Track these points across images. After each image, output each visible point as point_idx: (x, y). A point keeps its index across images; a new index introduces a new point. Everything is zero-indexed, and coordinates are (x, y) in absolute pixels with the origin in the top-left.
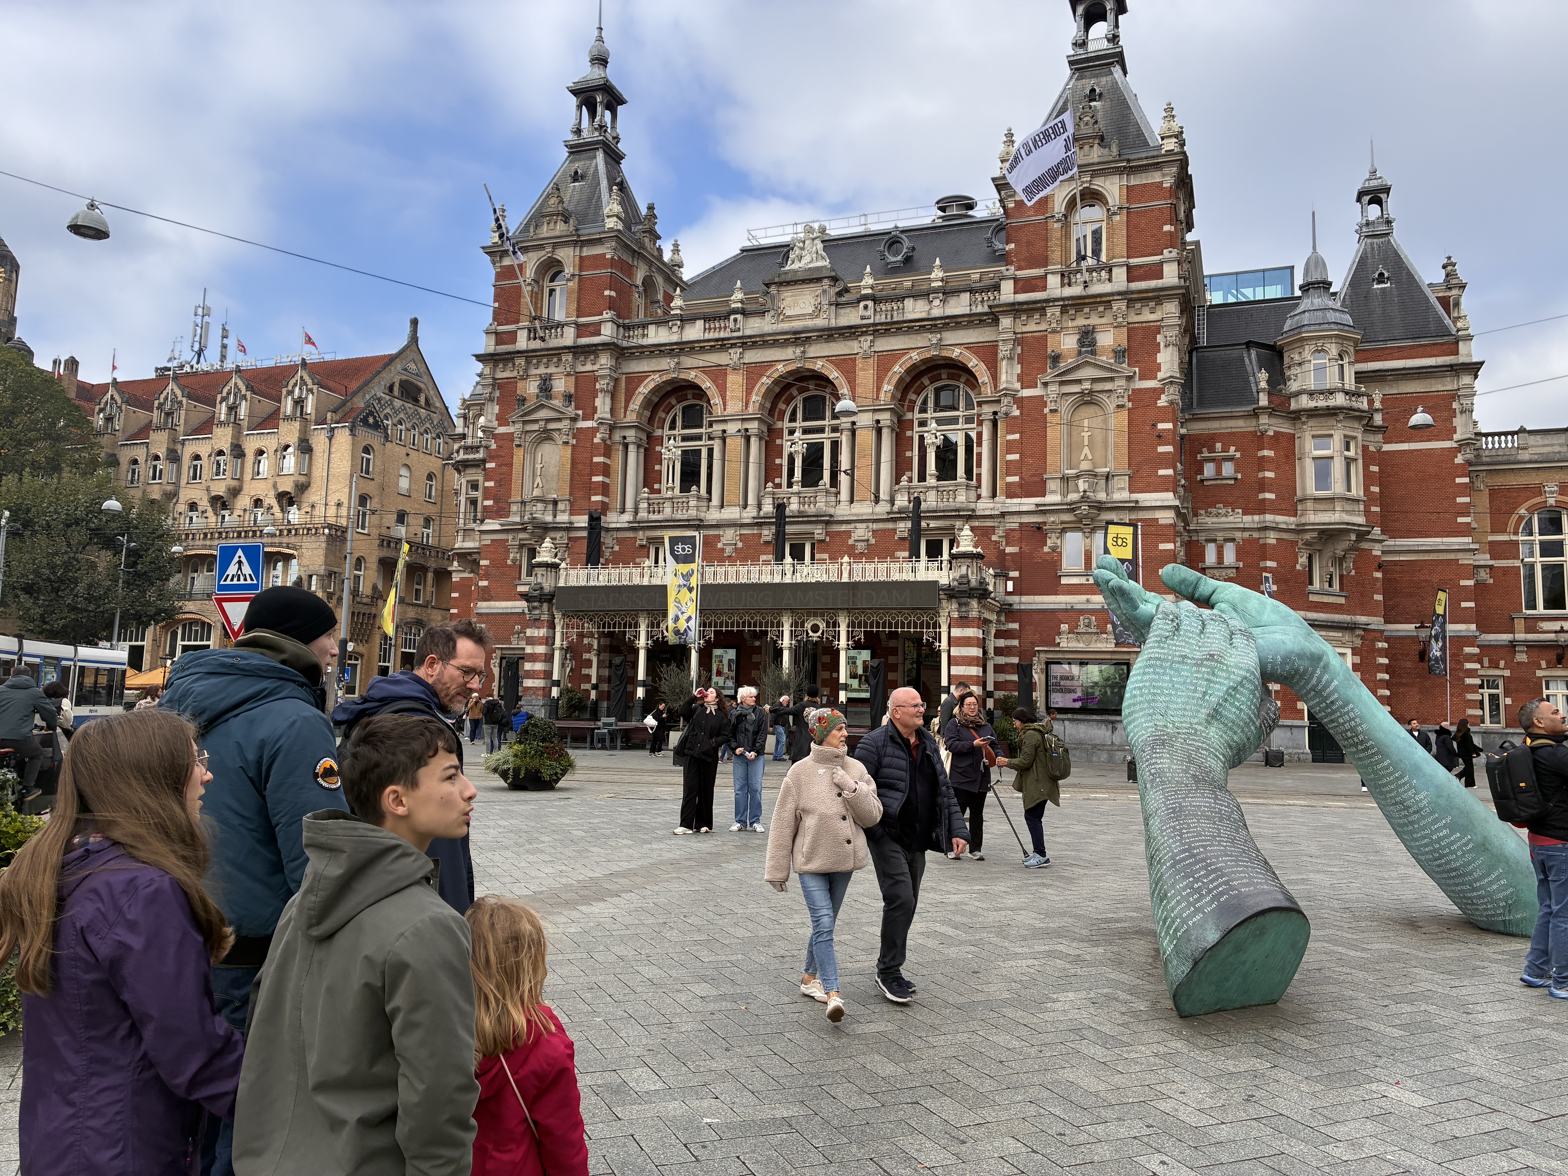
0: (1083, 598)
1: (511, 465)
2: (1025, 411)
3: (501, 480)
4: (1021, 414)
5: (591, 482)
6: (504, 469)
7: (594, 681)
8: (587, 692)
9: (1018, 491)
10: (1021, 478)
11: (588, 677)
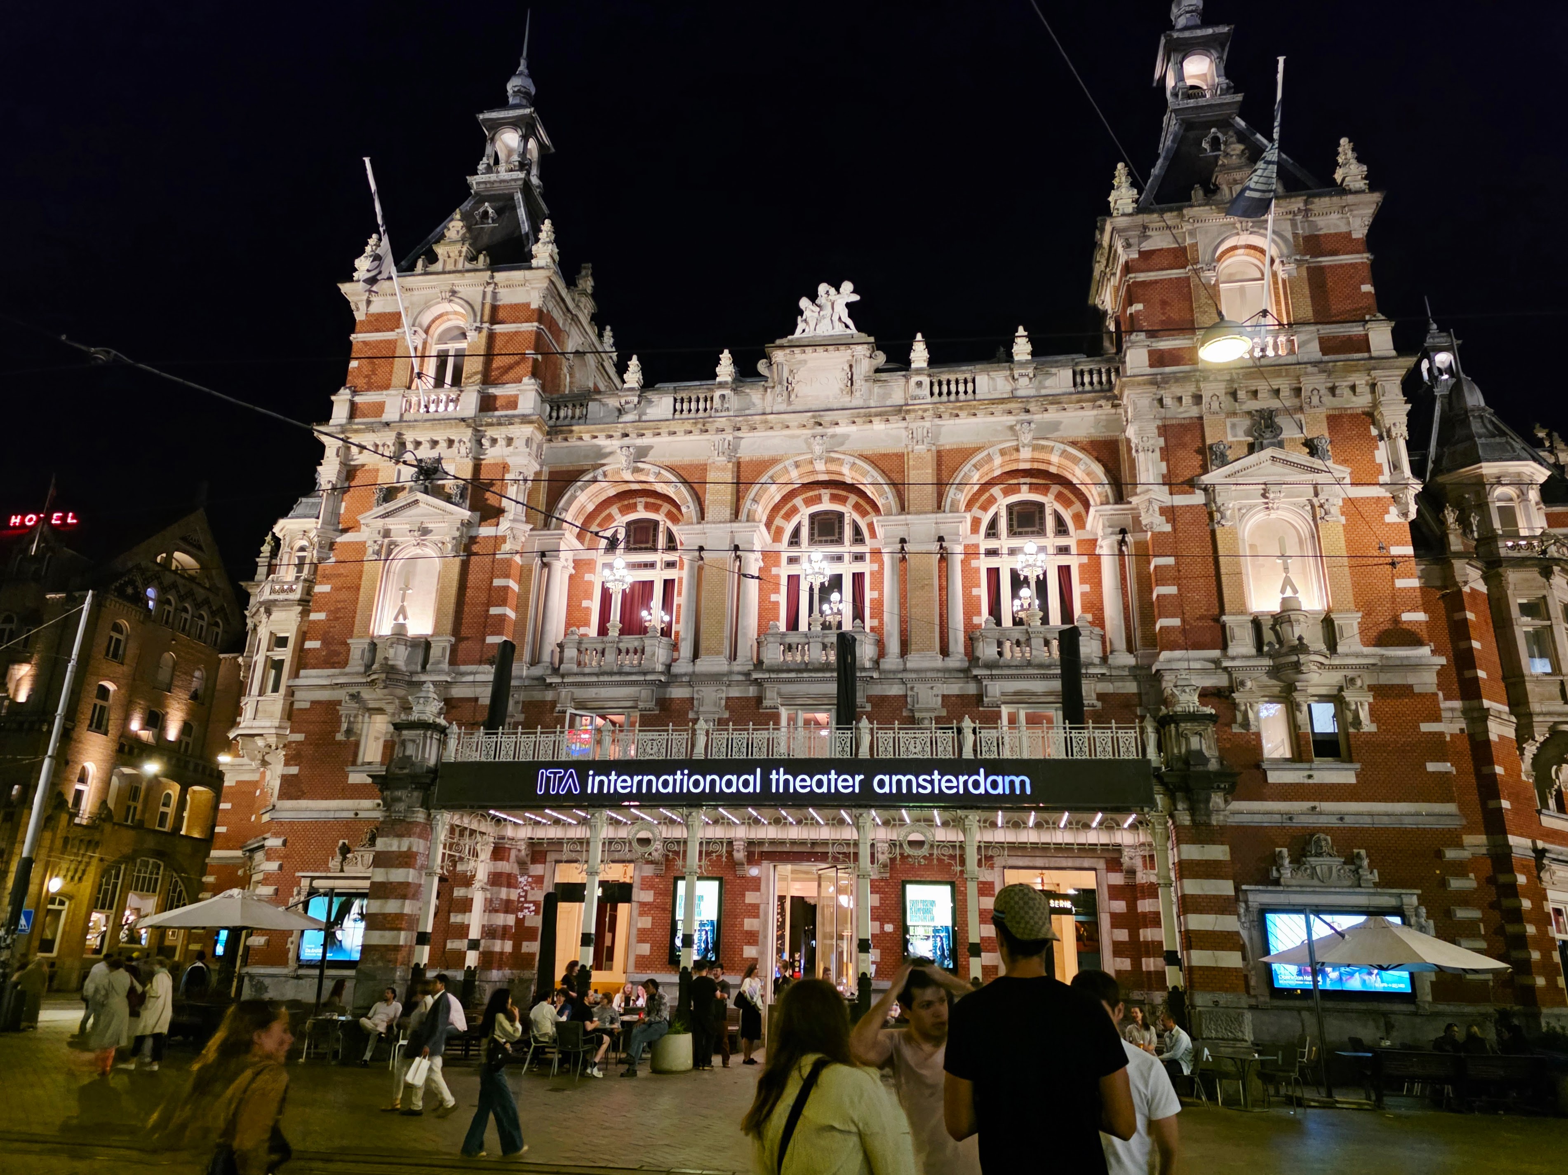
0: (1306, 805)
1: (358, 588)
2: (1179, 525)
3: (338, 610)
4: (1175, 529)
5: (487, 616)
6: (344, 595)
7: (474, 933)
8: (462, 956)
9: (1181, 640)
10: (1183, 621)
11: (462, 930)
